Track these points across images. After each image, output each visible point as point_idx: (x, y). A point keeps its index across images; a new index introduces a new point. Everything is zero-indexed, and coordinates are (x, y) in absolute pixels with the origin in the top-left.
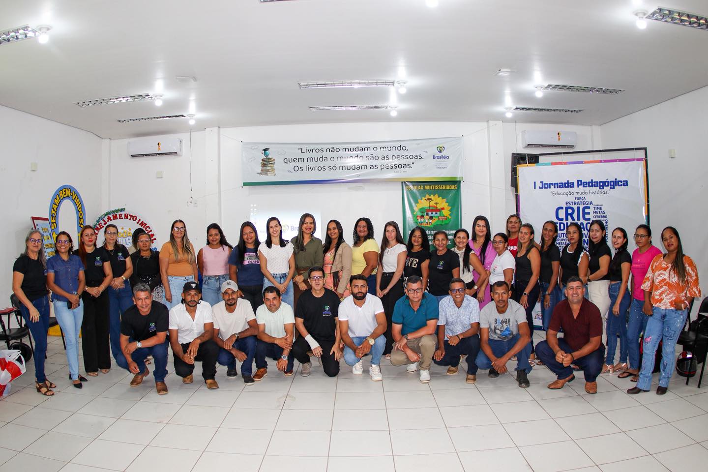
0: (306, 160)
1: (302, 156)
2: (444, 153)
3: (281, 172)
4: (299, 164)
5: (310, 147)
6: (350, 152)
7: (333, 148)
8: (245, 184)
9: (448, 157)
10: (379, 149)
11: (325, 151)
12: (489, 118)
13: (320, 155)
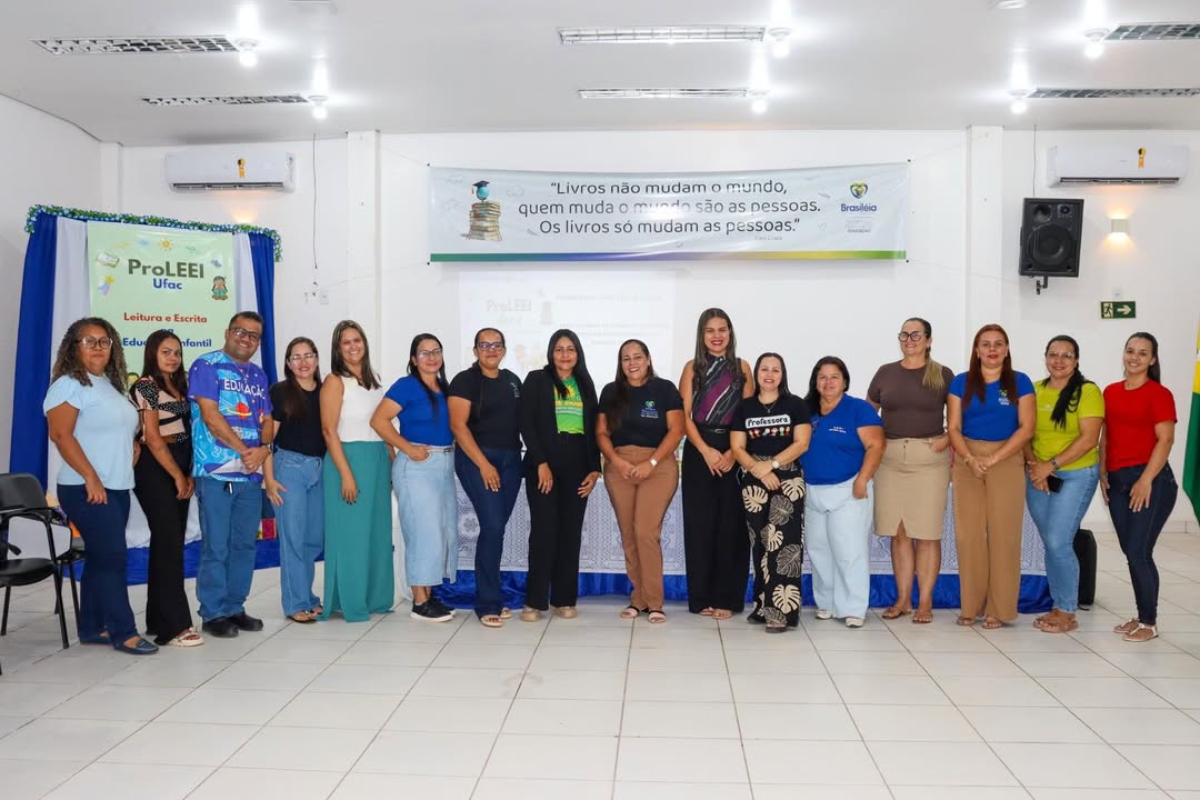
0: (566, 209)
1: (558, 199)
2: (866, 199)
3: (513, 233)
4: (553, 218)
5: (576, 181)
6: (661, 195)
7: (625, 185)
8: (435, 258)
9: (873, 208)
10: (724, 190)
11: (608, 189)
12: (971, 120)
13: (597, 198)
